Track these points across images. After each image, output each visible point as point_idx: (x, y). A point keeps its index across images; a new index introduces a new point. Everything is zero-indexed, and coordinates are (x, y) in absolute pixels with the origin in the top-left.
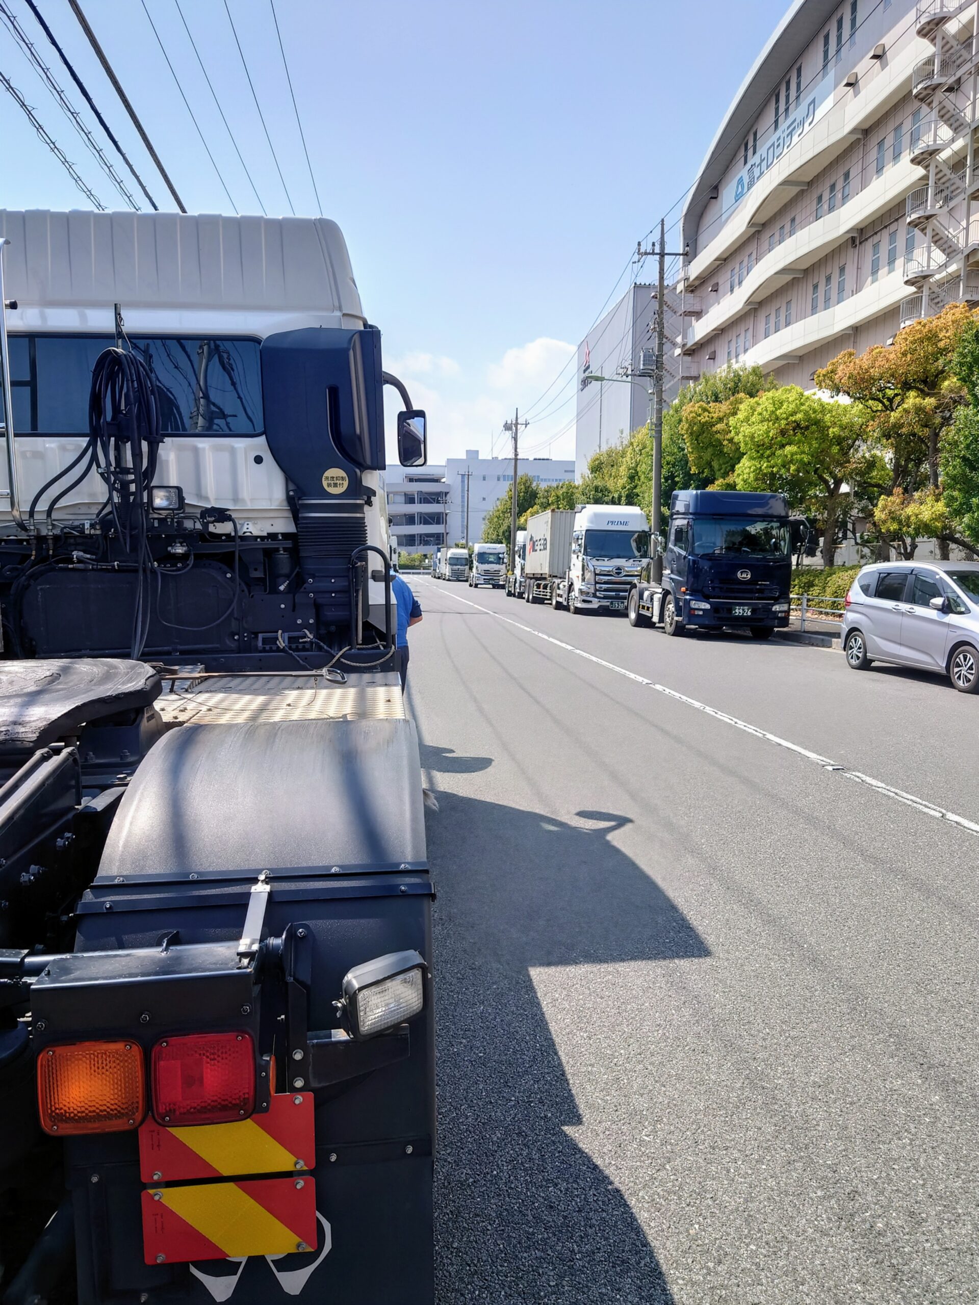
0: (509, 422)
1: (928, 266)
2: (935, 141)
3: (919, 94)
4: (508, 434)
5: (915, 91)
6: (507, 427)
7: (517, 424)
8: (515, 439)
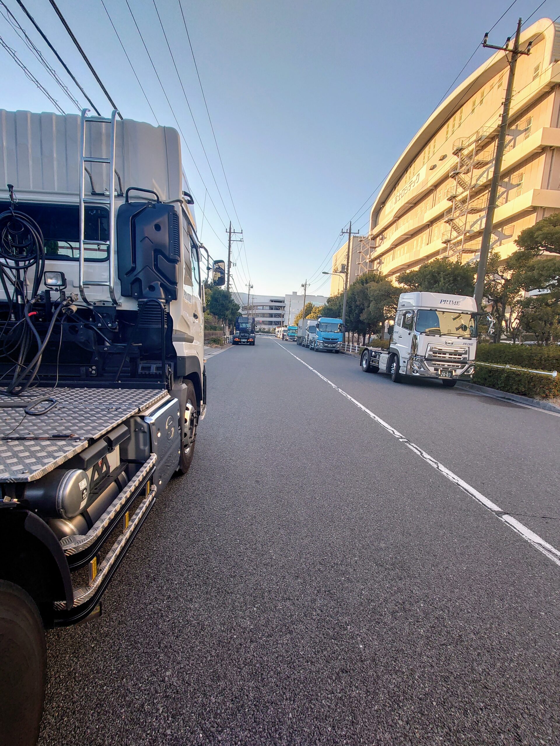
0: (303, 284)
1: (450, 237)
2: (456, 193)
3: (452, 175)
4: (303, 288)
5: (450, 175)
6: (303, 286)
7: (306, 285)
8: (305, 290)
